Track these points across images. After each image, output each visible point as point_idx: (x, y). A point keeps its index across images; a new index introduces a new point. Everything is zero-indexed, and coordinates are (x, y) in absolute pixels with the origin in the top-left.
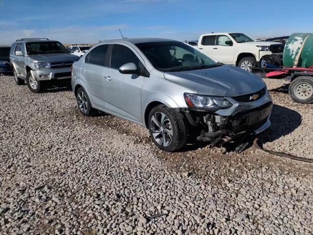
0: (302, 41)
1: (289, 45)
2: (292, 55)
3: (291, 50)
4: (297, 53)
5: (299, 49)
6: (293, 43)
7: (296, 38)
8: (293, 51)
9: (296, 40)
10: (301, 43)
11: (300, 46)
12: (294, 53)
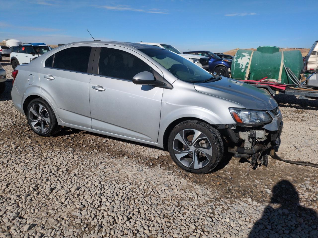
0: (249, 57)
1: (238, 60)
2: (242, 69)
3: (240, 65)
4: (246, 67)
5: (248, 63)
6: (242, 58)
7: (243, 54)
8: (242, 65)
9: (244, 56)
10: (249, 59)
11: (248, 61)
12: (244, 67)
